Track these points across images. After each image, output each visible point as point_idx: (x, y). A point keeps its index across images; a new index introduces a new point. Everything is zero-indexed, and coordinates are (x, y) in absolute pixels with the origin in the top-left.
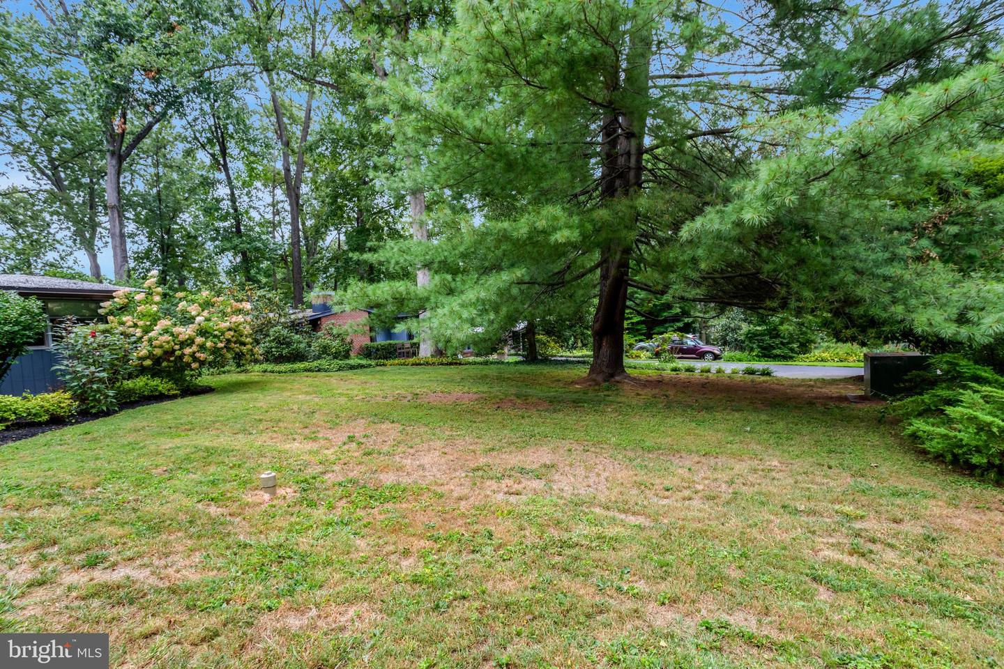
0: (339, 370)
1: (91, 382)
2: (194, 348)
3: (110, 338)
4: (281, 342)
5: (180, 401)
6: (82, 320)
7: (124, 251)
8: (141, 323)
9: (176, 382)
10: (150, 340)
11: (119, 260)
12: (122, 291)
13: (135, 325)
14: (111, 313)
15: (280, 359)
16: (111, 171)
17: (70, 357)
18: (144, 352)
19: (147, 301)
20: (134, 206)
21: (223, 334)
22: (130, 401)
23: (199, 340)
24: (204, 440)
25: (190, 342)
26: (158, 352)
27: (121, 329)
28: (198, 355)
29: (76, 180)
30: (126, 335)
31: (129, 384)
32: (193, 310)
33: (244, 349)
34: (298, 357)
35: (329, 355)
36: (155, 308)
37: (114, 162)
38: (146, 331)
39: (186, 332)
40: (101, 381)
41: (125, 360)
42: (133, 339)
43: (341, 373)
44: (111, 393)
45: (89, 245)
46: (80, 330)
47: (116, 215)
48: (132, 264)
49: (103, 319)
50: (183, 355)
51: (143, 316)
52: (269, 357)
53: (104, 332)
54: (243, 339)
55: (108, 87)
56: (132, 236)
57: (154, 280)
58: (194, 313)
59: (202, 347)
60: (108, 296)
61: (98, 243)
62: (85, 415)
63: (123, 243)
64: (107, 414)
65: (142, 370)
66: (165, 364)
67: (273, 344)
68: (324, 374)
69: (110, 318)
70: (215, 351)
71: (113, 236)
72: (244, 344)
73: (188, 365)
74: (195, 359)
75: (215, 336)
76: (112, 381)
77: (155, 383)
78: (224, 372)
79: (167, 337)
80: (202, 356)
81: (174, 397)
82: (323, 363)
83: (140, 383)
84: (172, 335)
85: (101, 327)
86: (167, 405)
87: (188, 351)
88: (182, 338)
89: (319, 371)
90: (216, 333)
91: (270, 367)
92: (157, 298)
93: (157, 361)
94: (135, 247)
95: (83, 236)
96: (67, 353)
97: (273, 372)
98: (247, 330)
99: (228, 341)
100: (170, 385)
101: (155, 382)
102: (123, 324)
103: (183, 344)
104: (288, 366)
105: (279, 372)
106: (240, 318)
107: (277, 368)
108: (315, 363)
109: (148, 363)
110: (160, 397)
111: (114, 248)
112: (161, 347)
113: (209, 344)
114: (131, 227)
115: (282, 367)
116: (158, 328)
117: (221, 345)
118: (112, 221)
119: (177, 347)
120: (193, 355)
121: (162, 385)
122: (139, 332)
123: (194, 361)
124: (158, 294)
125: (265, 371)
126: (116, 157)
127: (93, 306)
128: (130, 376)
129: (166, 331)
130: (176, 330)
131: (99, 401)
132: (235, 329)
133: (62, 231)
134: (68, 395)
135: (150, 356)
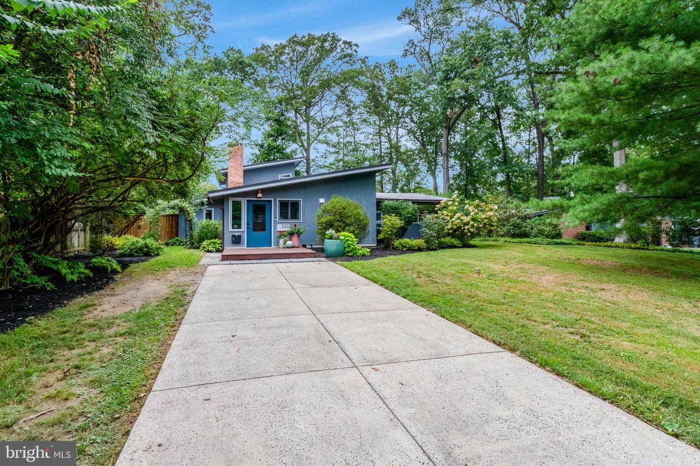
0: (548, 244)
1: (431, 237)
2: (469, 226)
3: (438, 220)
4: (516, 226)
5: (461, 249)
6: (430, 213)
7: (448, 176)
8: (449, 214)
9: (461, 241)
10: (452, 222)
11: (446, 180)
12: (445, 199)
13: (447, 215)
14: (439, 210)
15: (514, 236)
16: (445, 136)
17: (425, 227)
18: (449, 227)
19: (452, 205)
20: (454, 150)
21: (482, 220)
22: (443, 246)
23: (472, 223)
24: (461, 260)
25: (467, 223)
26: (455, 227)
27: (442, 216)
28: (470, 229)
29: (430, 141)
30: (443, 219)
31: (443, 240)
32: (471, 209)
33: (493, 228)
34: (525, 235)
35: (543, 235)
36: (455, 208)
37: (446, 132)
38: (452, 217)
39: (466, 219)
40: (434, 237)
41: (443, 229)
42: (446, 221)
43: (548, 246)
44: (437, 242)
45: (433, 174)
46: (429, 216)
47: (446, 158)
48: (451, 182)
49: (436, 212)
50: (464, 229)
51: (451, 211)
52: (508, 234)
53: (436, 217)
54: (493, 224)
55: (445, 99)
56: (452, 167)
57: (456, 195)
58: (471, 210)
59: (473, 226)
60: (438, 202)
61: (437, 172)
62: (428, 249)
63: (448, 171)
64: (435, 250)
65: (449, 234)
66: (457, 233)
67: (511, 227)
68: (538, 245)
69: (439, 212)
70: (478, 228)
71: (444, 168)
72: (493, 226)
73: (466, 233)
74: (469, 232)
75: (479, 221)
76: (438, 237)
79: (459, 221)
80: (472, 230)
81: (459, 247)
82: (539, 239)
83: (447, 240)
84: (461, 220)
85: (436, 215)
86: (456, 250)
87: (466, 227)
88: (465, 221)
89: (535, 243)
91: (509, 239)
92: (457, 204)
93: (455, 231)
94: (454, 173)
95: (431, 169)
96: (424, 225)
97: (510, 242)
98: (495, 219)
99: (485, 224)
100: (458, 242)
101: (453, 240)
102: (443, 214)
103: (465, 224)
104: (518, 240)
105: (513, 242)
106: (491, 213)
107: (512, 241)
108: (534, 239)
109: (451, 231)
110: (454, 247)
111: (444, 175)
112: (456, 225)
113: (475, 225)
114: (452, 161)
115: (515, 240)
116: (456, 217)
117: (481, 226)
118: (443, 160)
119: (462, 225)
120: (468, 229)
121: (456, 242)
122: (448, 218)
124: (457, 201)
125: (506, 241)
126: (448, 128)
127: (433, 206)
128: (444, 237)
129: (459, 218)
130: (462, 218)
131: (433, 244)
132: (489, 218)
133: (423, 167)
134: (423, 241)
135: (452, 229)
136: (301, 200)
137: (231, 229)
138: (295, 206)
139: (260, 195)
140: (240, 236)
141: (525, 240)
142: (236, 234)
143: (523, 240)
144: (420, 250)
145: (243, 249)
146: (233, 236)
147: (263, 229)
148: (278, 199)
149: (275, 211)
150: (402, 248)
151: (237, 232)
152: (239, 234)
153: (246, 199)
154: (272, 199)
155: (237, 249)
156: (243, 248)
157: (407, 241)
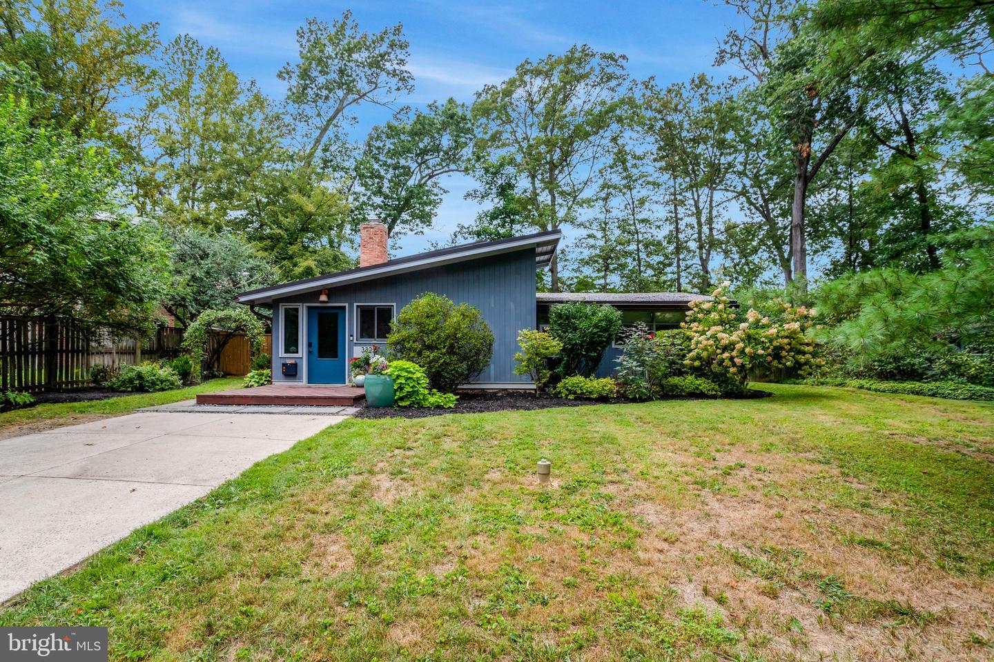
1: (629, 374)
2: (735, 353)
5: (719, 401)
8: (700, 329)
15: (884, 376)
16: (797, 193)
21: (772, 341)
22: (670, 394)
23: (740, 346)
25: (731, 347)
27: (689, 333)
28: (736, 359)
30: (688, 338)
31: (674, 380)
35: (960, 376)
37: (800, 184)
39: (728, 338)
47: (798, 233)
50: (723, 359)
60: (686, 306)
62: (623, 398)
64: (641, 400)
65: (692, 370)
66: (713, 366)
70: (757, 357)
72: (804, 353)
73: (727, 368)
75: (761, 343)
77: (698, 382)
78: (822, 384)
79: (712, 342)
80: (739, 361)
81: (714, 397)
82: (947, 386)
83: (689, 381)
84: (717, 340)
87: (727, 355)
88: (725, 343)
90: (763, 339)
92: (721, 306)
93: (703, 362)
97: (869, 389)
100: (712, 386)
102: (690, 329)
103: (725, 349)
108: (932, 385)
109: (697, 363)
110: (699, 395)
112: (706, 350)
113: (748, 350)
117: (763, 352)
119: (719, 351)
120: (732, 359)
121: (704, 384)
123: (733, 366)
124: (723, 302)
125: (861, 387)
126: (802, 179)
128: (682, 375)
129: (712, 336)
130: (720, 335)
131: (634, 389)
135: (698, 358)
136: (395, 304)
137: (282, 353)
138: (386, 314)
139: (323, 298)
140: (296, 365)
141: (908, 385)
142: (289, 362)
143: (900, 386)
144: (604, 399)
145: (301, 387)
146: (284, 365)
147: (335, 355)
148: (355, 304)
149: (351, 324)
150: (567, 395)
151: (290, 358)
152: (293, 362)
153: (305, 305)
154: (347, 305)
155: (291, 387)
156: (300, 384)
157: (576, 381)
